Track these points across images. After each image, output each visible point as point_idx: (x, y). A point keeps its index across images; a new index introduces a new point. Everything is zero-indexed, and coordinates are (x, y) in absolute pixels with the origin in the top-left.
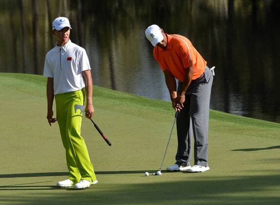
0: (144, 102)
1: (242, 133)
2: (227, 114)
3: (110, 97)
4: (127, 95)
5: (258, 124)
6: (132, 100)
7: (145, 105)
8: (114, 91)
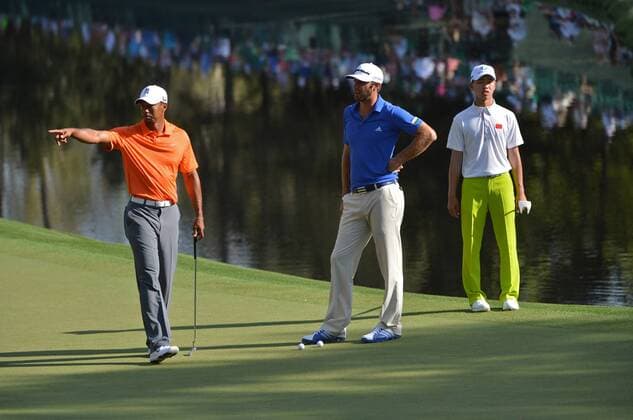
0: (91, 247)
1: (245, 292)
2: (224, 264)
3: (40, 240)
4: (66, 236)
5: (271, 279)
6: (73, 243)
7: (94, 252)
8: (47, 230)
